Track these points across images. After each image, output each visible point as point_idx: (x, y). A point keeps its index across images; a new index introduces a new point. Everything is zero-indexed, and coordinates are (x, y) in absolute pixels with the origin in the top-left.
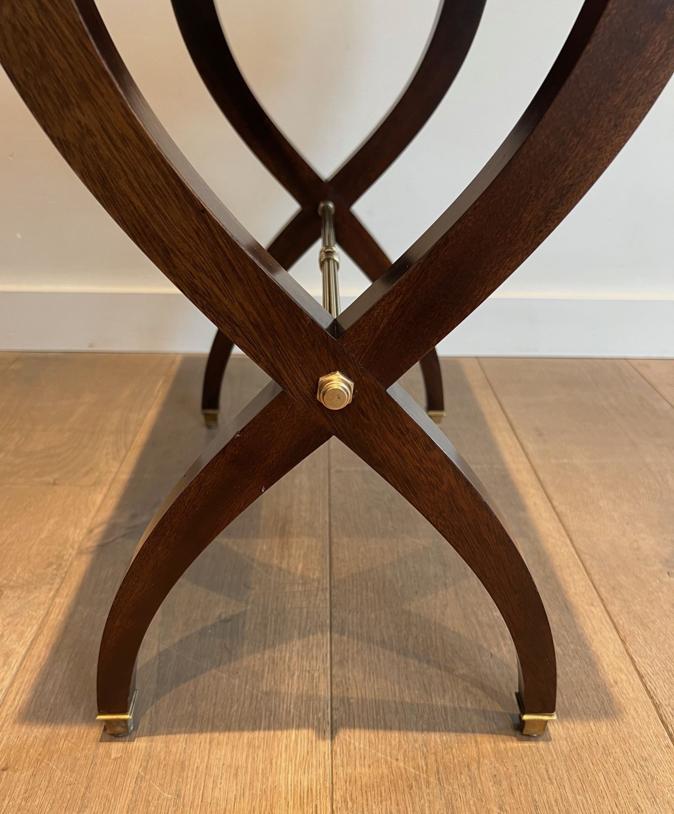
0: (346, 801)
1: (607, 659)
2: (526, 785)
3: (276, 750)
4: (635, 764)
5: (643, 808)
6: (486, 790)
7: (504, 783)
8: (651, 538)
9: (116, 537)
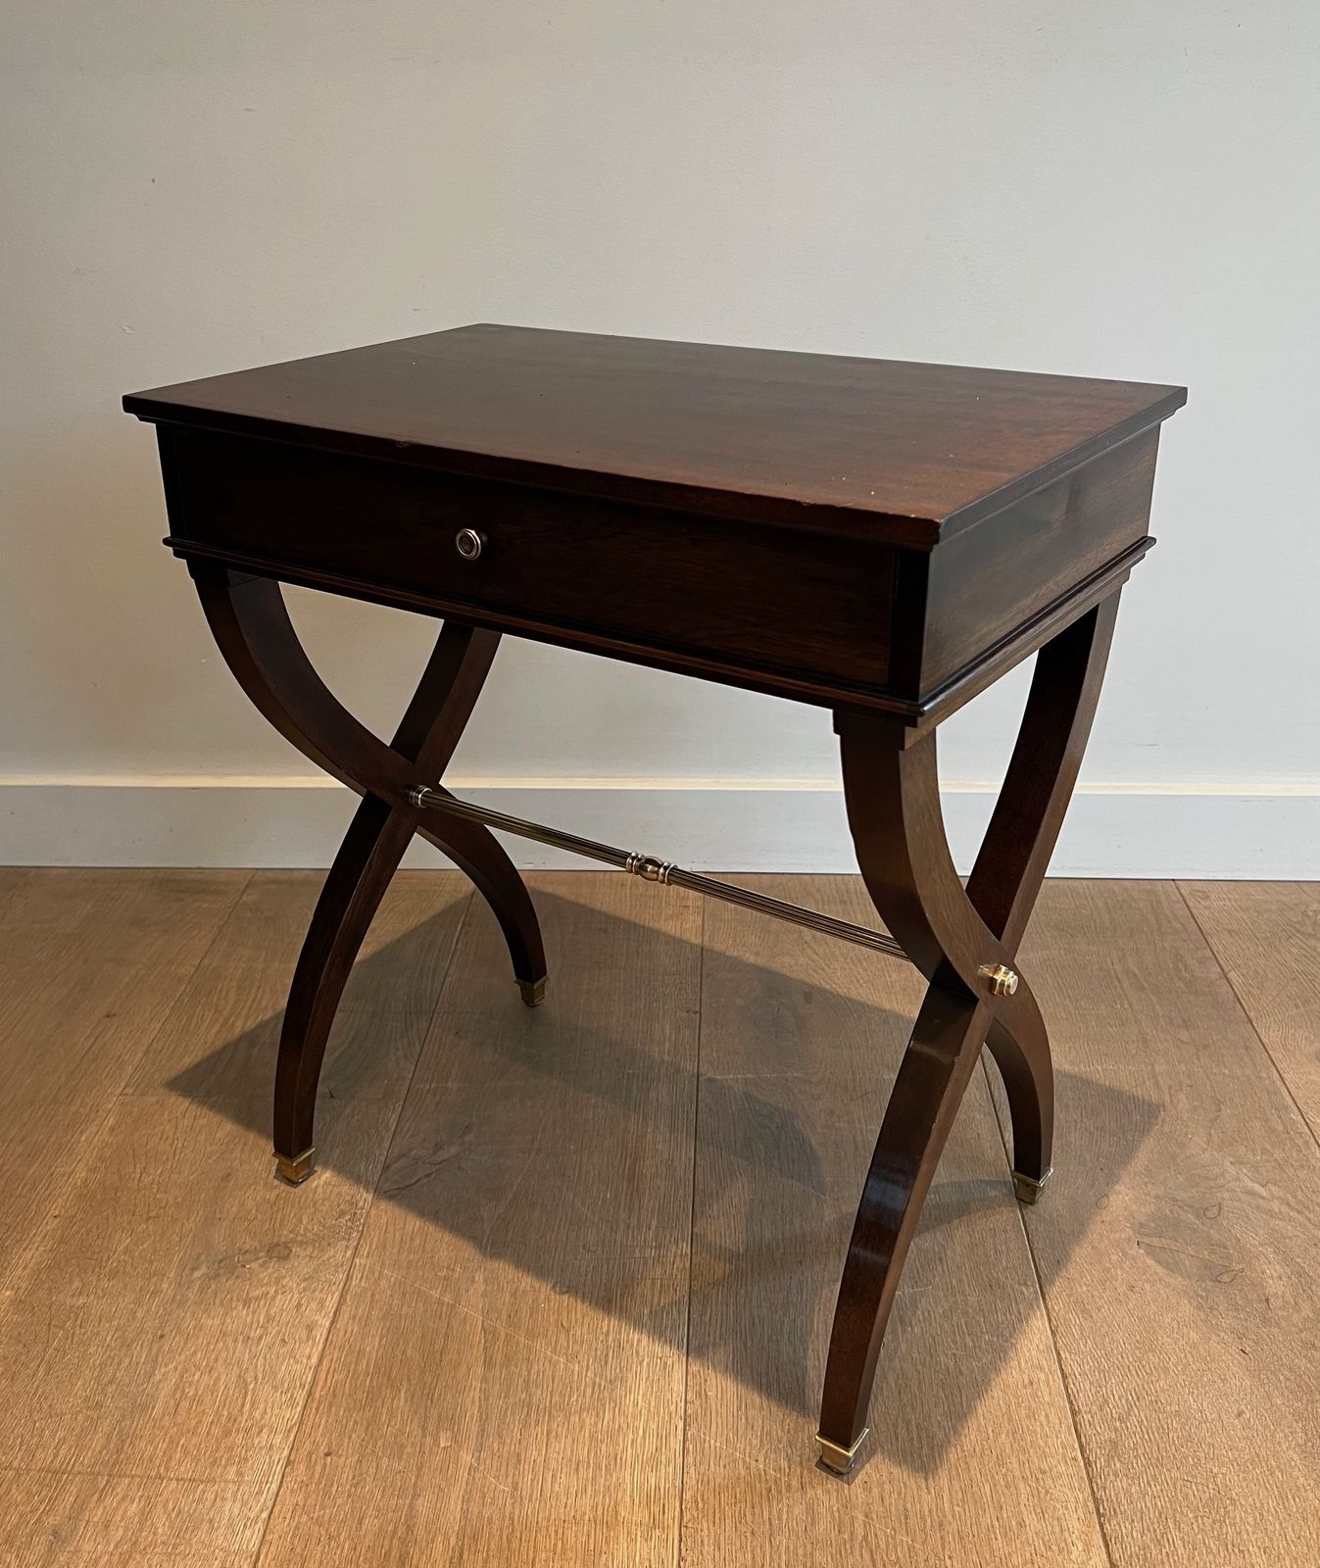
0: (696, 1501)
1: (1027, 1354)
2: (899, 1494)
3: (621, 1444)
4: (1030, 1477)
5: (1027, 1524)
6: (854, 1498)
7: (875, 1491)
8: (1128, 1192)
9: (418, 1178)
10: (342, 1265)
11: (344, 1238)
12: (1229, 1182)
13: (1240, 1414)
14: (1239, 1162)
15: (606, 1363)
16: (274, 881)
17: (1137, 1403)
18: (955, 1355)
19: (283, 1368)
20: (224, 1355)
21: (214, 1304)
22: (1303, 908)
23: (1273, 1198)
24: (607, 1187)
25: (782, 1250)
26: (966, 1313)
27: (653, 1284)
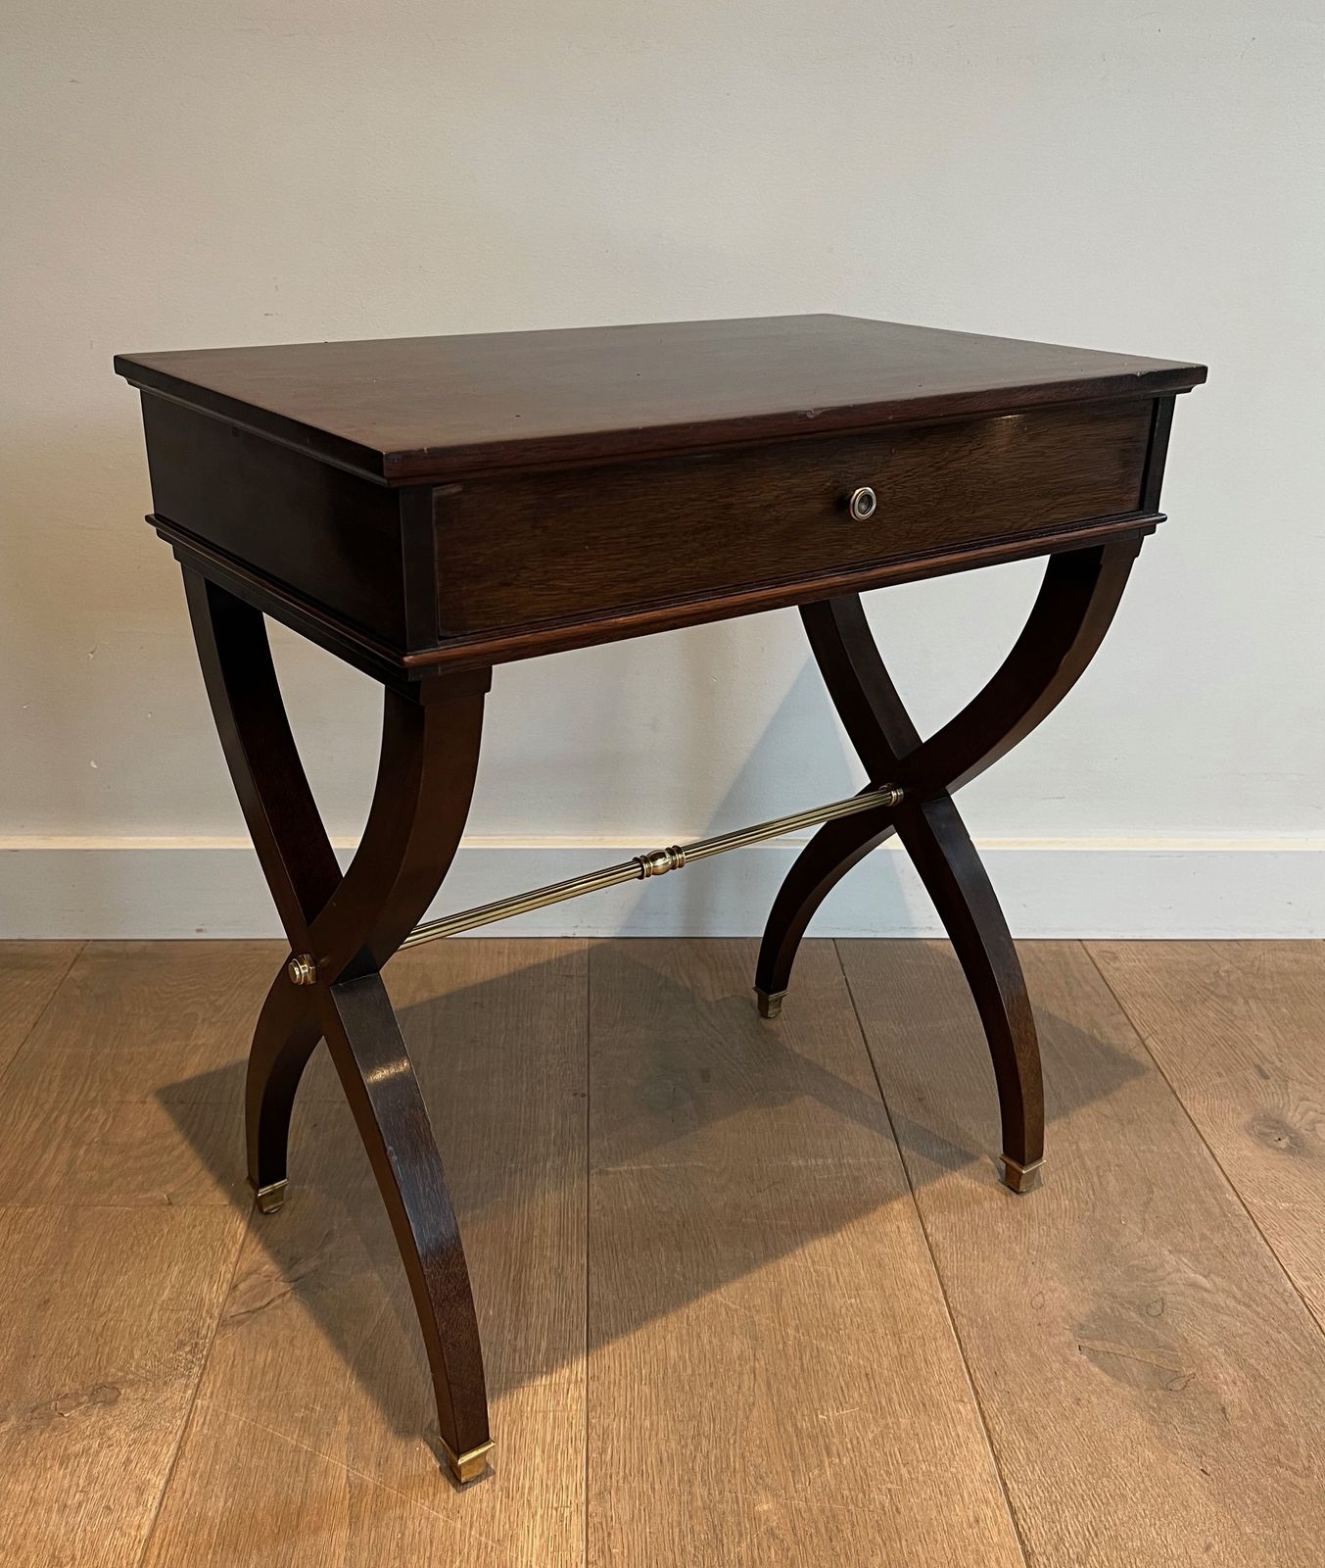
8: (1064, 1288)
9: (272, 1297)
10: (181, 1409)
11: (183, 1375)
12: (1169, 1273)
13: (1208, 1548)
14: (1177, 1250)
15: (493, 1517)
16: (108, 954)
17: (1095, 1540)
18: (890, 1490)
19: (107, 1543)
20: (34, 1530)
21: (25, 1465)
22: (1215, 968)
23: (1218, 1290)
24: (489, 1302)
25: (689, 1371)
26: (898, 1438)
27: (545, 1418)
